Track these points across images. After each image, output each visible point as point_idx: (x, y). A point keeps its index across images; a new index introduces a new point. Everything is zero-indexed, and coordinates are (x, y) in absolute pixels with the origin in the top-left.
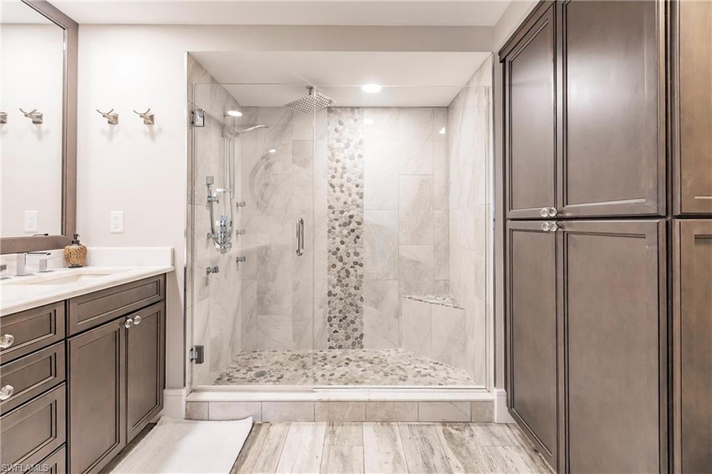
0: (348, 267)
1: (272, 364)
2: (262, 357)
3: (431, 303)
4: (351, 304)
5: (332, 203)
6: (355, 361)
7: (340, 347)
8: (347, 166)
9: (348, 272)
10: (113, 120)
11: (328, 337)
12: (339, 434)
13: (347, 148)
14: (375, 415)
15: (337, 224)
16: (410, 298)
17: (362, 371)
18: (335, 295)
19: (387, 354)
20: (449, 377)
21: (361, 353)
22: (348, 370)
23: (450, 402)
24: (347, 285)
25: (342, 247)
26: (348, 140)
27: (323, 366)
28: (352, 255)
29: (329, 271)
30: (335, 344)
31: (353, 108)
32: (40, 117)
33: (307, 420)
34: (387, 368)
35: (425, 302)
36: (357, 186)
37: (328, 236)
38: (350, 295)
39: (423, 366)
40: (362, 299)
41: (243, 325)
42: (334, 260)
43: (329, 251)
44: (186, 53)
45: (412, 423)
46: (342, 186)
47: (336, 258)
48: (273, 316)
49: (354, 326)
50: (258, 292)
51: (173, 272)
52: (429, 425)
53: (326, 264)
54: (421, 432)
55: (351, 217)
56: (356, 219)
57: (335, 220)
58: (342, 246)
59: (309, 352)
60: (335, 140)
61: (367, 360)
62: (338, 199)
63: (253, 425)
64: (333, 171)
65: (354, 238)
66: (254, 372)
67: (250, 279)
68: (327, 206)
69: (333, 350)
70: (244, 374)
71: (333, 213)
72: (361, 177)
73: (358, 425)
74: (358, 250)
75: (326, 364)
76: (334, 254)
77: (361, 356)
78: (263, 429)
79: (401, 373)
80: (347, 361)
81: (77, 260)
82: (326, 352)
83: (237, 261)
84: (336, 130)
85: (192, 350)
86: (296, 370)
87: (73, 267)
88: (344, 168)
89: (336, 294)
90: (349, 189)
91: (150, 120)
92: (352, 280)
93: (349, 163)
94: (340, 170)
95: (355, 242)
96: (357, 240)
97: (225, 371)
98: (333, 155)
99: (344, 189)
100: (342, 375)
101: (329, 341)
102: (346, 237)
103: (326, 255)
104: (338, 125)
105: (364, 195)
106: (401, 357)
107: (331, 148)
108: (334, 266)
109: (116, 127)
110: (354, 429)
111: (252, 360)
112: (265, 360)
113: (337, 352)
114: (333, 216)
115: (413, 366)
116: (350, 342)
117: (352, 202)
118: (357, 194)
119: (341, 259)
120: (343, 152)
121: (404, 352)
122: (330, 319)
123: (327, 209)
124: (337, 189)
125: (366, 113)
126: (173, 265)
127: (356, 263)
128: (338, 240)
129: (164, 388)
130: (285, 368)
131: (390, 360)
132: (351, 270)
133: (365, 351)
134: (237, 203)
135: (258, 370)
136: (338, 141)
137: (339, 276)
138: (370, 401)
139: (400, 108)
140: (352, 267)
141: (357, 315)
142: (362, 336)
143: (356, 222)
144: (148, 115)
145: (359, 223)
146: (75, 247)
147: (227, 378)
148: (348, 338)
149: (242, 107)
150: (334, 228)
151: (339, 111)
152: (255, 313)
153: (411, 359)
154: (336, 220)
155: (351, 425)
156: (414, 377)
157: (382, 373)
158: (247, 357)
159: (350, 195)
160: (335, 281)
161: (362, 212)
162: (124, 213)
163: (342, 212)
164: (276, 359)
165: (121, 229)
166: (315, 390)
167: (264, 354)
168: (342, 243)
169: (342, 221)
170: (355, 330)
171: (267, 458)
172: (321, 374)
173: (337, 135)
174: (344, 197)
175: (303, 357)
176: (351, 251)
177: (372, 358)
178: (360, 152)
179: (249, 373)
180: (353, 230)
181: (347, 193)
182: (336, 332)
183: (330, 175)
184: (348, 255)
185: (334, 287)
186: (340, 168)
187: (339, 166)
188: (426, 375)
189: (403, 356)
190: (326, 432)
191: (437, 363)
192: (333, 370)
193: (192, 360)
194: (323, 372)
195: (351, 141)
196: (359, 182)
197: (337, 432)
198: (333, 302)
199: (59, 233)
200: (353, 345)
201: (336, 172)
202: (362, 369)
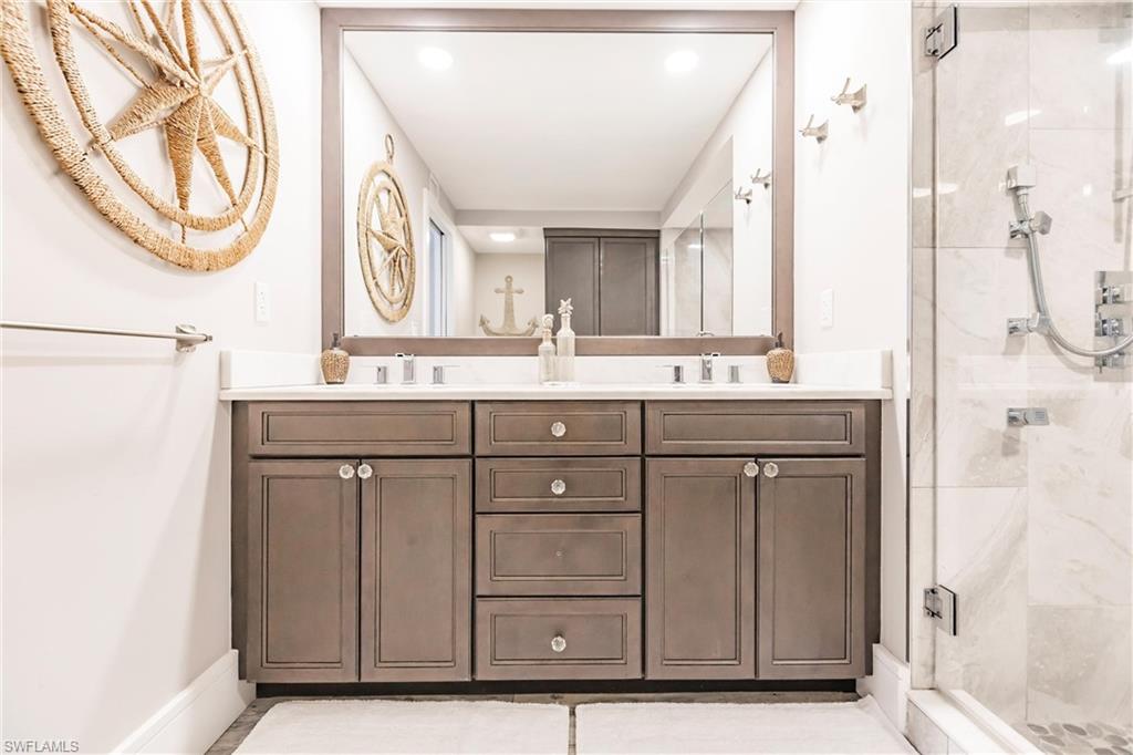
10: (820, 134)
51: (891, 400)
81: (784, 372)
85: (933, 591)
91: (855, 99)
126: (890, 387)
146: (778, 351)
162: (833, 294)
165: (829, 322)
193: (933, 615)
199: (770, 334)
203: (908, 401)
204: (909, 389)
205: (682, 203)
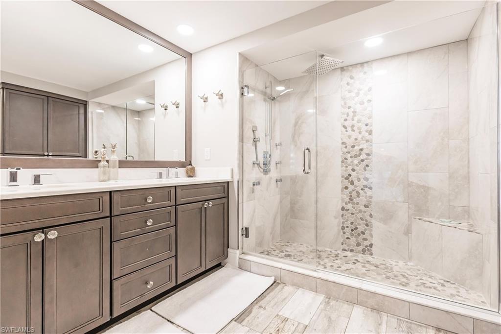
0: (359, 189)
1: (297, 252)
2: (292, 246)
3: (442, 225)
4: (362, 219)
5: (345, 140)
6: (362, 263)
7: (352, 251)
8: (357, 111)
9: (358, 194)
10: (206, 100)
11: (342, 241)
12: (333, 306)
13: (357, 96)
14: (366, 302)
15: (348, 156)
16: (419, 219)
17: (366, 270)
18: (347, 210)
19: (394, 264)
20: (459, 296)
21: (369, 258)
22: (354, 267)
23: (447, 312)
24: (358, 203)
25: (353, 174)
26: (358, 90)
27: (334, 260)
28: (362, 180)
29: (342, 191)
30: (348, 248)
31: (362, 64)
32: (178, 104)
33: (311, 290)
34: (391, 274)
35: (436, 224)
36: (367, 125)
37: (342, 165)
38: (360, 211)
39: (430, 280)
40: (371, 216)
41: (281, 224)
42: (346, 183)
43: (343, 177)
44: (238, 54)
45: (401, 318)
46: (353, 126)
47: (348, 182)
48: (301, 220)
49: (364, 236)
50: (291, 203)
51: (232, 182)
52: (420, 326)
53: (340, 186)
54: (410, 328)
55: (361, 150)
56: (365, 151)
57: (347, 152)
58: (353, 172)
59: (326, 250)
60: (347, 92)
61: (373, 264)
62: (350, 137)
63: (275, 282)
64: (346, 115)
65: (364, 167)
66: (284, 254)
67: (285, 194)
68: (341, 142)
69: (346, 252)
70: (278, 253)
71: (346, 147)
72: (370, 118)
73: (350, 305)
74: (368, 176)
75: (337, 260)
76: (347, 178)
77: (369, 260)
78: (280, 286)
79: (404, 280)
80: (355, 262)
81: (191, 174)
82: (339, 252)
83: (277, 181)
84: (348, 84)
85: (243, 229)
86: (313, 258)
87: (189, 177)
88: (354, 112)
89: (349, 210)
90: (359, 128)
91: (221, 96)
92: (363, 200)
93: (359, 108)
94: (351, 114)
95: (365, 170)
96: (367, 168)
97: (266, 249)
98: (345, 104)
99: (355, 128)
100: (347, 269)
101: (342, 244)
102: (357, 165)
103: (340, 179)
104: (350, 80)
105: (373, 132)
106: (408, 269)
107: (343, 99)
108: (346, 188)
109: (207, 103)
110: (346, 306)
111: (285, 247)
112: (293, 248)
113: (349, 254)
114: (346, 150)
115: (419, 278)
116: (360, 248)
117: (362, 139)
118: (366, 132)
119: (352, 183)
120: (354, 100)
121: (414, 266)
122: (343, 228)
123: (340, 145)
124: (349, 129)
125: (375, 65)
126: (232, 178)
127: (366, 186)
128: (350, 168)
129: (228, 247)
130: (306, 256)
131: (395, 269)
132: (361, 192)
133: (373, 258)
134: (276, 144)
135: (287, 253)
136: (350, 92)
137: (351, 196)
138: (361, 289)
139: (409, 53)
140: (362, 189)
141: (367, 228)
142: (371, 245)
143: (366, 154)
144: (220, 93)
145: (368, 155)
146: (190, 167)
147: (266, 253)
148: (358, 245)
149: (280, 81)
150: (346, 159)
151: (350, 68)
152: (288, 218)
153: (419, 272)
154: (349, 153)
155: (345, 303)
156: (417, 286)
157: (384, 276)
158: (282, 244)
159: (360, 133)
160: (347, 199)
161: (371, 146)
162: (210, 150)
163: (353, 147)
164: (301, 249)
165: (209, 158)
166: (317, 271)
167: (293, 244)
168: (353, 170)
169: (353, 154)
170: (365, 239)
171: (277, 302)
172: (330, 264)
173: (349, 87)
174: (355, 135)
175: (321, 252)
176: (361, 177)
177: (379, 264)
178: (369, 97)
179: (281, 253)
180: (362, 161)
181: (357, 131)
182: (348, 238)
183: (343, 119)
184: (359, 180)
185: (346, 204)
186: (351, 113)
187: (350, 111)
188: (430, 288)
189: (411, 268)
190: (323, 300)
191: (448, 282)
192: (341, 264)
193: (243, 235)
194: (332, 264)
195: (361, 90)
196: (368, 121)
197: (331, 304)
198: (345, 215)
199: (184, 160)
200: (364, 251)
201: (347, 117)
202: (367, 269)
203: (238, 181)
204: (238, 177)
205: (116, 93)
